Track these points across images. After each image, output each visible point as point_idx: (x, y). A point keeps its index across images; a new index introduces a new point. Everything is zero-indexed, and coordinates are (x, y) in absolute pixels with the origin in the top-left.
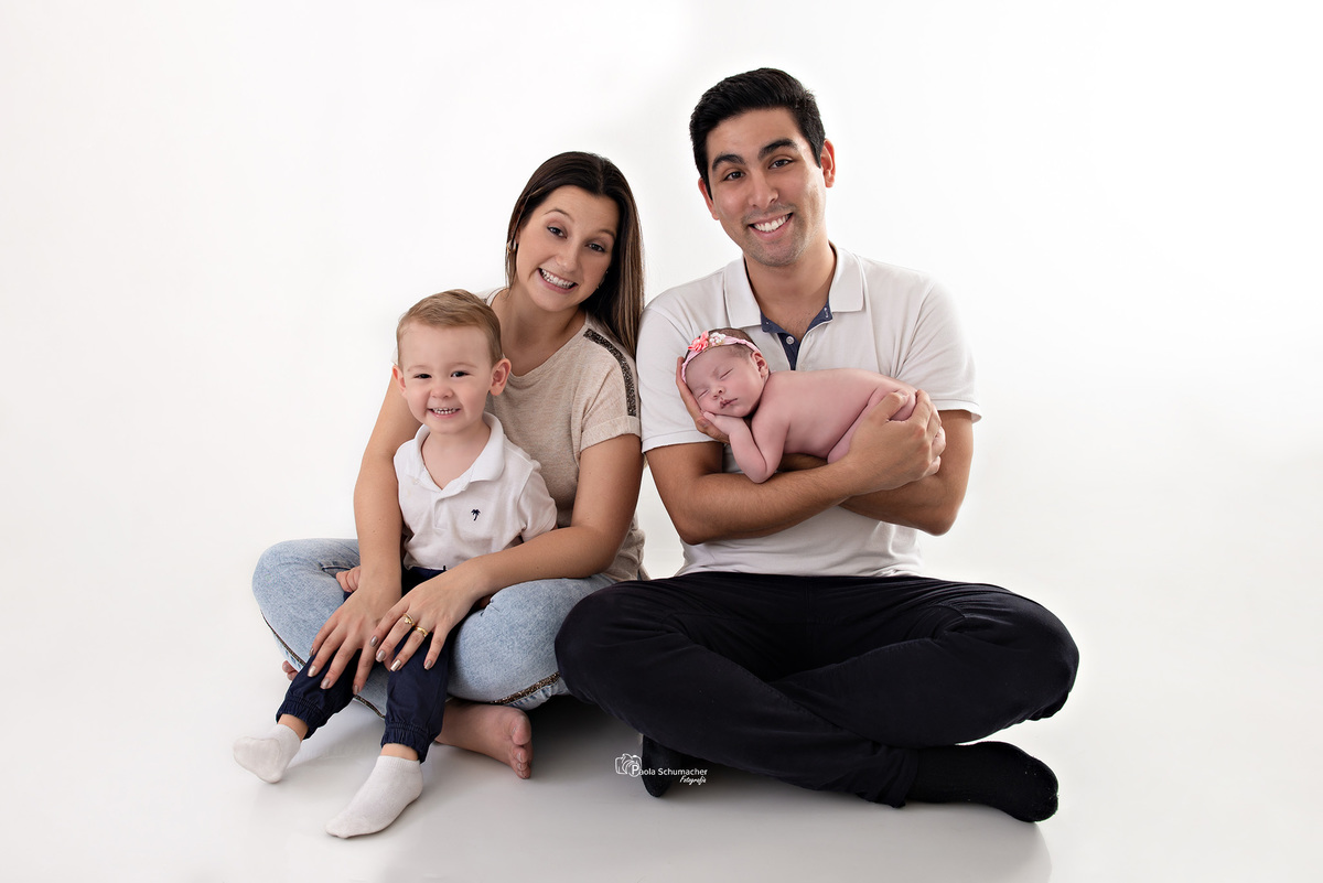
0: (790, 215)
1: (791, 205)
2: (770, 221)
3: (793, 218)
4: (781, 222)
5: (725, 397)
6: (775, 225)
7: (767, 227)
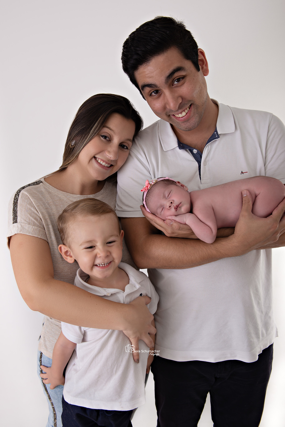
0: (191, 106)
1: (190, 101)
2: (181, 113)
3: (192, 106)
4: (186, 111)
5: (175, 205)
6: (184, 114)
7: (180, 115)
